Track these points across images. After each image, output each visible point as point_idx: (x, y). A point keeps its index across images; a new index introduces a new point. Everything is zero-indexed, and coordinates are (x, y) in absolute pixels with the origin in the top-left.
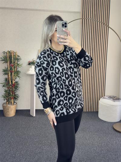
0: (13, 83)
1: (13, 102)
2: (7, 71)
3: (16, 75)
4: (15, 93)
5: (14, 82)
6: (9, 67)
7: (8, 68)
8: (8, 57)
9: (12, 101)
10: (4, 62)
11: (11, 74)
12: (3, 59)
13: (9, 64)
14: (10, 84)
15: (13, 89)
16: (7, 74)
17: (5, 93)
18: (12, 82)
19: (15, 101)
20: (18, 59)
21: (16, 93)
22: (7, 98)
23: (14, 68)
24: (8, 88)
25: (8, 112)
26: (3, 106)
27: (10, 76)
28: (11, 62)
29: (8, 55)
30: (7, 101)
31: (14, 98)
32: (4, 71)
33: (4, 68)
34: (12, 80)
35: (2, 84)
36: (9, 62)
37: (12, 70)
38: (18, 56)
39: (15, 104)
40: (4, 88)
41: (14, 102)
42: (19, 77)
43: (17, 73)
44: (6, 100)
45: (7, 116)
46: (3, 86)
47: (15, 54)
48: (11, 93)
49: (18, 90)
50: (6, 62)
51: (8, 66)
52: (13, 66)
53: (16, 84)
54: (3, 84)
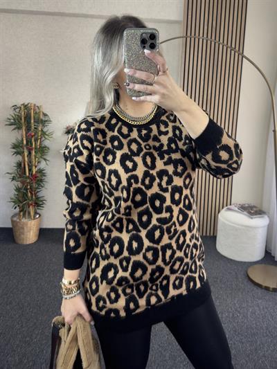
0: (34, 173)
1: (32, 214)
2: (21, 147)
3: (39, 155)
4: (38, 194)
5: (34, 170)
6: (24, 139)
7: (22, 140)
8: (23, 118)
9: (32, 210)
10: (13, 127)
11: (30, 153)
12: (12, 121)
13: (24, 133)
14: (27, 174)
15: (34, 185)
16: (20, 154)
17: (16, 193)
18: (30, 170)
19: (38, 211)
20: (44, 123)
21: (40, 194)
22: (21, 205)
23: (35, 141)
24: (23, 183)
25: (23, 234)
26: (13, 222)
27: (26, 159)
28: (28, 129)
29: (23, 113)
30: (20, 211)
31: (36, 203)
32: (15, 147)
33: (14, 141)
34: (32, 166)
35: (11, 174)
36: (24, 128)
37: (32, 144)
38: (45, 115)
39: (38, 216)
40: (14, 182)
41: (36, 213)
42: (45, 160)
43: (43, 150)
44: (18, 209)
45: (20, 242)
46: (13, 179)
47: (38, 111)
48: (29, 194)
49: (42, 187)
50: (19, 128)
51: (22, 136)
52: (32, 136)
53: (38, 175)
54: (13, 175)
